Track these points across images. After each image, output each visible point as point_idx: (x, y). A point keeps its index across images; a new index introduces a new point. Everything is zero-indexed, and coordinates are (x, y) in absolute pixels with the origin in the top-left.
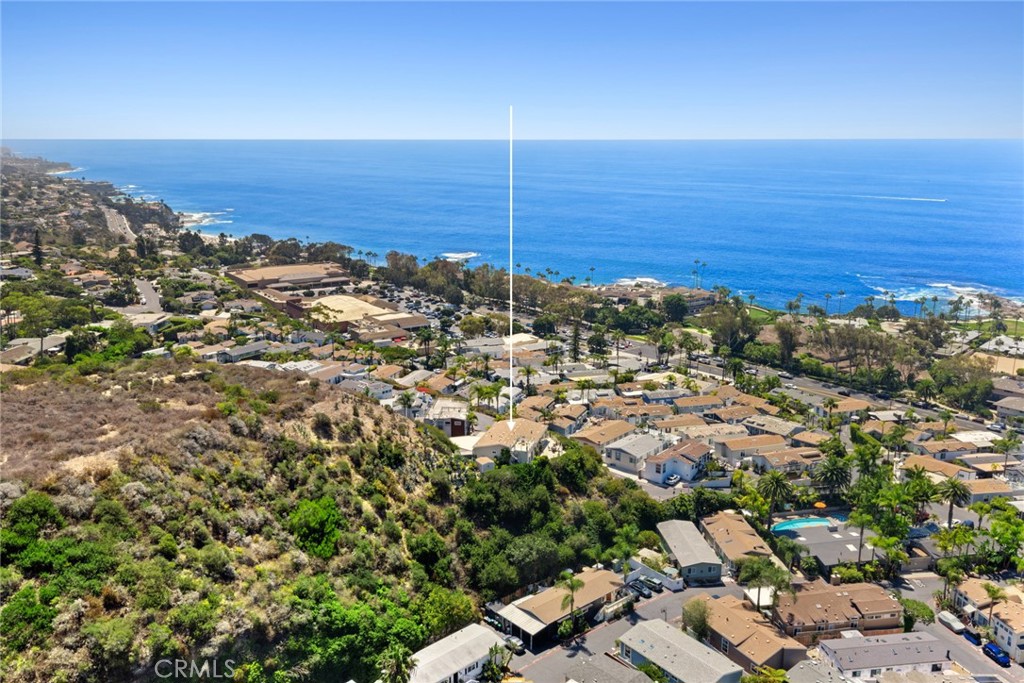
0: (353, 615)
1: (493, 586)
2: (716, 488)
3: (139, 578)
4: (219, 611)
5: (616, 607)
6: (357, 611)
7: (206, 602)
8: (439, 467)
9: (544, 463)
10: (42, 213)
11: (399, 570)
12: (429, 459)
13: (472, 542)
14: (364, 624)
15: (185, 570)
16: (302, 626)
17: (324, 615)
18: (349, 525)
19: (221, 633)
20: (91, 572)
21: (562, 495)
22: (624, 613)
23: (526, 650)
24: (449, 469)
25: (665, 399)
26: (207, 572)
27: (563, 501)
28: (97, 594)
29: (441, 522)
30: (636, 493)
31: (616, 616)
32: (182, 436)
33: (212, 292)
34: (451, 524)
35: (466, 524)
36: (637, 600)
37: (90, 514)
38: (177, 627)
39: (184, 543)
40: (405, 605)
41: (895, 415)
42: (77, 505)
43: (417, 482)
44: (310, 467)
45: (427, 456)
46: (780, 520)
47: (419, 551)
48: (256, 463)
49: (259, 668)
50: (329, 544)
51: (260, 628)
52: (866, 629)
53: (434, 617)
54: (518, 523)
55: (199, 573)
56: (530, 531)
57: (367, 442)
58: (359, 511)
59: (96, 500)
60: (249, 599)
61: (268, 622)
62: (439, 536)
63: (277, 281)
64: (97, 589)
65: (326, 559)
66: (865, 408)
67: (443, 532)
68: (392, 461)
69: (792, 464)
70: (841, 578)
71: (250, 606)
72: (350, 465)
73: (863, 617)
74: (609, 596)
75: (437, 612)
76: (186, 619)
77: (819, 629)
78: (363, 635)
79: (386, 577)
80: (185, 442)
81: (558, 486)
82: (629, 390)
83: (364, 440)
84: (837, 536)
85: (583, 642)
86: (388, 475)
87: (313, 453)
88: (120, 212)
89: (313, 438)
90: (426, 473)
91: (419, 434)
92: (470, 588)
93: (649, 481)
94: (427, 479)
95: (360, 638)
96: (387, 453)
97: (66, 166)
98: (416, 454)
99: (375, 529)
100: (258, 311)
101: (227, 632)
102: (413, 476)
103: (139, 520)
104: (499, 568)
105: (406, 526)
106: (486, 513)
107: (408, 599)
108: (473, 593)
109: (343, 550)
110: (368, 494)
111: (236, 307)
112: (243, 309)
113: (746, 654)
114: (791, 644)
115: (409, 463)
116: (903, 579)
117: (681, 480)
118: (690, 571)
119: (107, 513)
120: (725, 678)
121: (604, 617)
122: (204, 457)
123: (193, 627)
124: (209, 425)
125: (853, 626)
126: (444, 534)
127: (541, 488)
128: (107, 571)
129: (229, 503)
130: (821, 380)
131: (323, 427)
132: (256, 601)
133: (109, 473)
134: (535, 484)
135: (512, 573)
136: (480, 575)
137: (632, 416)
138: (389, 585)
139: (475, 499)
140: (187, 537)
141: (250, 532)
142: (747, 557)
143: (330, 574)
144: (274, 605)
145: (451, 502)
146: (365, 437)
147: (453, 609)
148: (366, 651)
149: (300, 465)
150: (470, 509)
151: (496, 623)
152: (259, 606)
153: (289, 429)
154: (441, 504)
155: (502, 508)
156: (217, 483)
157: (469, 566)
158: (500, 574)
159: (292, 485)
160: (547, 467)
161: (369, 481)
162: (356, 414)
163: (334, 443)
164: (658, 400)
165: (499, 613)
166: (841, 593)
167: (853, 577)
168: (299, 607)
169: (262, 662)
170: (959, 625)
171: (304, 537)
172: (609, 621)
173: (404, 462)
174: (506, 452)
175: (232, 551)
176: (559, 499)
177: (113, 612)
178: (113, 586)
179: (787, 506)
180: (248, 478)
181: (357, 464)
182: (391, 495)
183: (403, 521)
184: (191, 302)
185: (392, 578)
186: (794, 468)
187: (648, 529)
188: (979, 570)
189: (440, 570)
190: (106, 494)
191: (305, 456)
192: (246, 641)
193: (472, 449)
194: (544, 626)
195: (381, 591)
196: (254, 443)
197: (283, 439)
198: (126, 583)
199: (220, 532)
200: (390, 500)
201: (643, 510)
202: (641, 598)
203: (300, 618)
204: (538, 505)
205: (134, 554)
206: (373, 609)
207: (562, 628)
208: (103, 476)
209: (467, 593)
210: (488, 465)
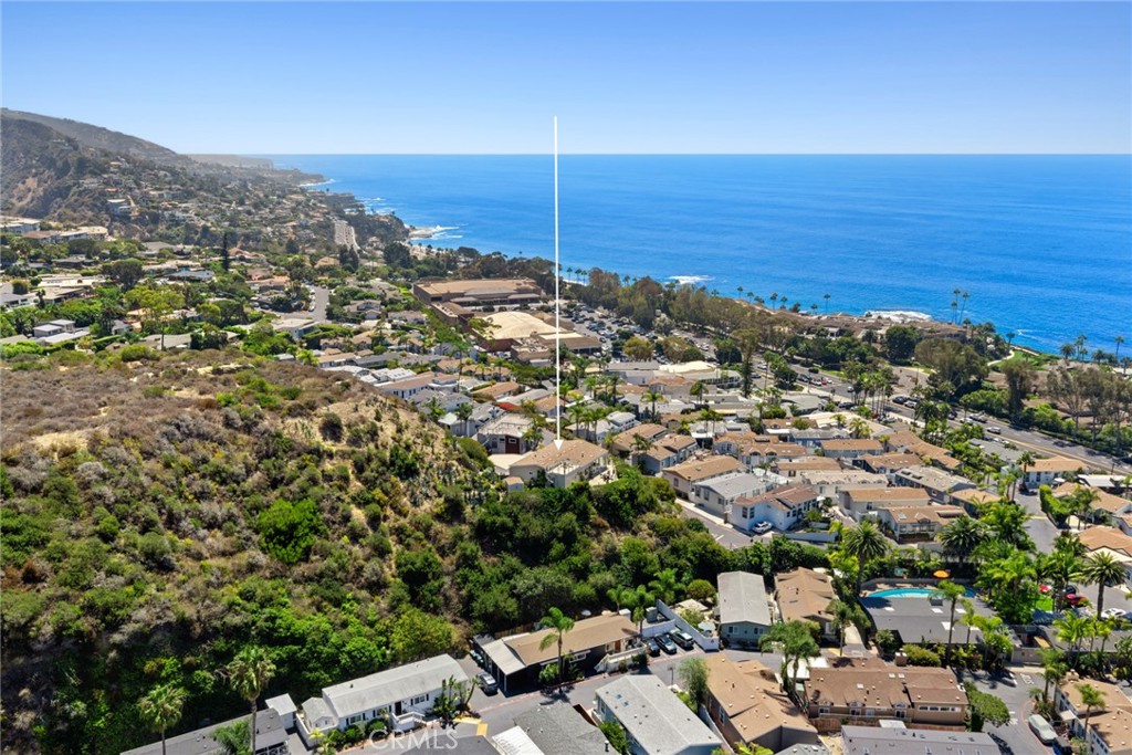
0: (301, 626)
1: (486, 617)
2: (815, 542)
3: (66, 555)
4: (142, 600)
5: (622, 658)
6: (309, 622)
7: (130, 589)
8: (458, 482)
9: (582, 489)
10: (271, 223)
11: (376, 587)
12: (448, 473)
13: (473, 567)
14: (313, 636)
15: (119, 555)
16: (236, 629)
17: (266, 620)
18: (329, 533)
19: (137, 622)
20: (19, 543)
21: (599, 528)
22: (633, 667)
23: (499, 691)
24: (469, 485)
25: (814, 440)
26: (142, 559)
27: (598, 534)
28: (19, 567)
29: (443, 541)
30: (699, 535)
31: (622, 669)
32: (164, 422)
33: (380, 302)
34: (454, 545)
35: (471, 547)
36: (655, 654)
37: (41, 487)
38: (90, 609)
39: (129, 527)
40: (371, 624)
41: (1112, 480)
42: (28, 478)
43: (427, 496)
44: (302, 468)
45: (447, 469)
46: (886, 587)
47: (404, 569)
48: (239, 456)
49: (176, 664)
50: (297, 548)
51: (184, 624)
52: (913, 721)
53: (400, 640)
54: (534, 552)
55: (134, 559)
56: (546, 564)
57: (381, 448)
58: (347, 518)
59: (50, 476)
60: (183, 592)
61: (195, 617)
62: (437, 556)
63: (462, 295)
64: (21, 561)
65: (290, 564)
66: (1076, 469)
67: (443, 552)
68: (403, 470)
69: (923, 522)
70: (910, 658)
71: (180, 599)
72: (350, 472)
73: (913, 705)
74: (618, 644)
75: (406, 636)
76: (99, 602)
77: (853, 713)
78: (310, 649)
79: (358, 591)
80: (165, 428)
81: (594, 517)
82: (775, 427)
83: (377, 447)
84: (937, 610)
85: (568, 692)
86: (393, 486)
87: (309, 453)
88: (350, 224)
89: (318, 437)
90: (440, 487)
91: (446, 445)
92: (461, 617)
93: (735, 526)
94: (440, 495)
95: (305, 650)
96: (399, 462)
97: (318, 178)
98: (435, 466)
99: (360, 540)
100: (420, 323)
101: (144, 621)
102: (424, 490)
103: (89, 500)
104: (497, 598)
105: (400, 542)
106: (499, 538)
107: (375, 618)
108: (465, 623)
109: (313, 558)
110: (362, 502)
111: (400, 319)
112: (406, 321)
113: (738, 727)
114: (800, 723)
115: (423, 475)
116: (1008, 672)
117: (773, 528)
118: (731, 630)
119: (56, 489)
120: (691, 749)
121: (607, 668)
122: (181, 446)
123: (107, 610)
124: (201, 414)
125: (899, 716)
126: (443, 555)
127: (569, 517)
128: (37, 546)
129: (195, 494)
130: (1055, 437)
131: (332, 428)
132: (190, 595)
133: (75, 451)
134: (564, 509)
135: (511, 605)
136: (474, 605)
137: (755, 454)
138: (358, 600)
139: (489, 520)
140: (135, 523)
141: (210, 526)
142: (805, 621)
143: (290, 580)
144: (208, 602)
145: (464, 521)
146: (379, 443)
147: (423, 635)
148: (311, 665)
149: (291, 466)
150: (482, 532)
151: (480, 658)
152: (191, 601)
153: (291, 427)
154: (449, 523)
155: (518, 534)
156: (187, 472)
157: (464, 592)
158: (496, 606)
159: (275, 484)
160: (585, 494)
161: (369, 489)
162: (378, 418)
163: (343, 446)
164: (804, 441)
165: (483, 647)
166: (896, 674)
167: (924, 659)
168: (237, 608)
169: (180, 659)
170: (1049, 734)
171: (269, 538)
172: (611, 673)
173: (418, 474)
174: (542, 473)
175: (182, 543)
176: (594, 532)
177: (29, 586)
178: (38, 561)
179: (899, 572)
180: (224, 471)
181: (359, 469)
182: (393, 508)
183: (398, 535)
184: (355, 310)
185: (364, 594)
186: (925, 528)
187: (704, 578)
188: (1118, 672)
189: (426, 593)
190: (62, 472)
191: (299, 455)
192: (168, 635)
193: (507, 468)
194: (522, 667)
195: (347, 606)
196: (246, 437)
197: (279, 435)
198: (50, 559)
199: (172, 521)
200: (389, 512)
201: (702, 556)
202: (662, 652)
203: (234, 620)
204: (560, 535)
205: (70, 533)
206: (331, 624)
207: (544, 672)
208: (67, 453)
209: (455, 622)
210: (517, 486)
